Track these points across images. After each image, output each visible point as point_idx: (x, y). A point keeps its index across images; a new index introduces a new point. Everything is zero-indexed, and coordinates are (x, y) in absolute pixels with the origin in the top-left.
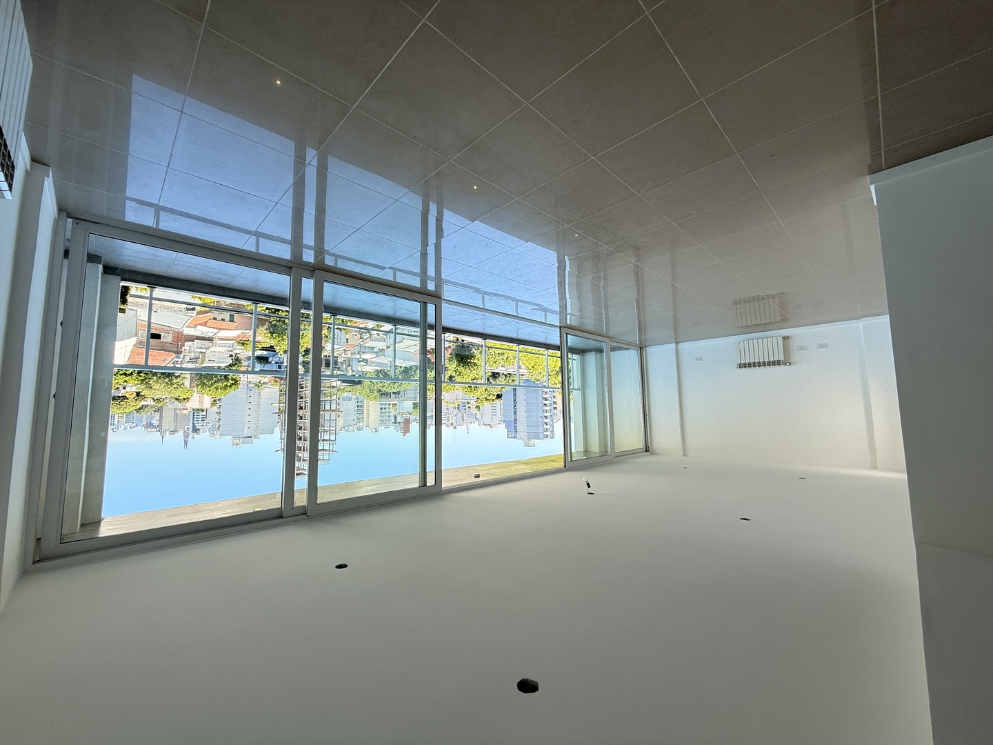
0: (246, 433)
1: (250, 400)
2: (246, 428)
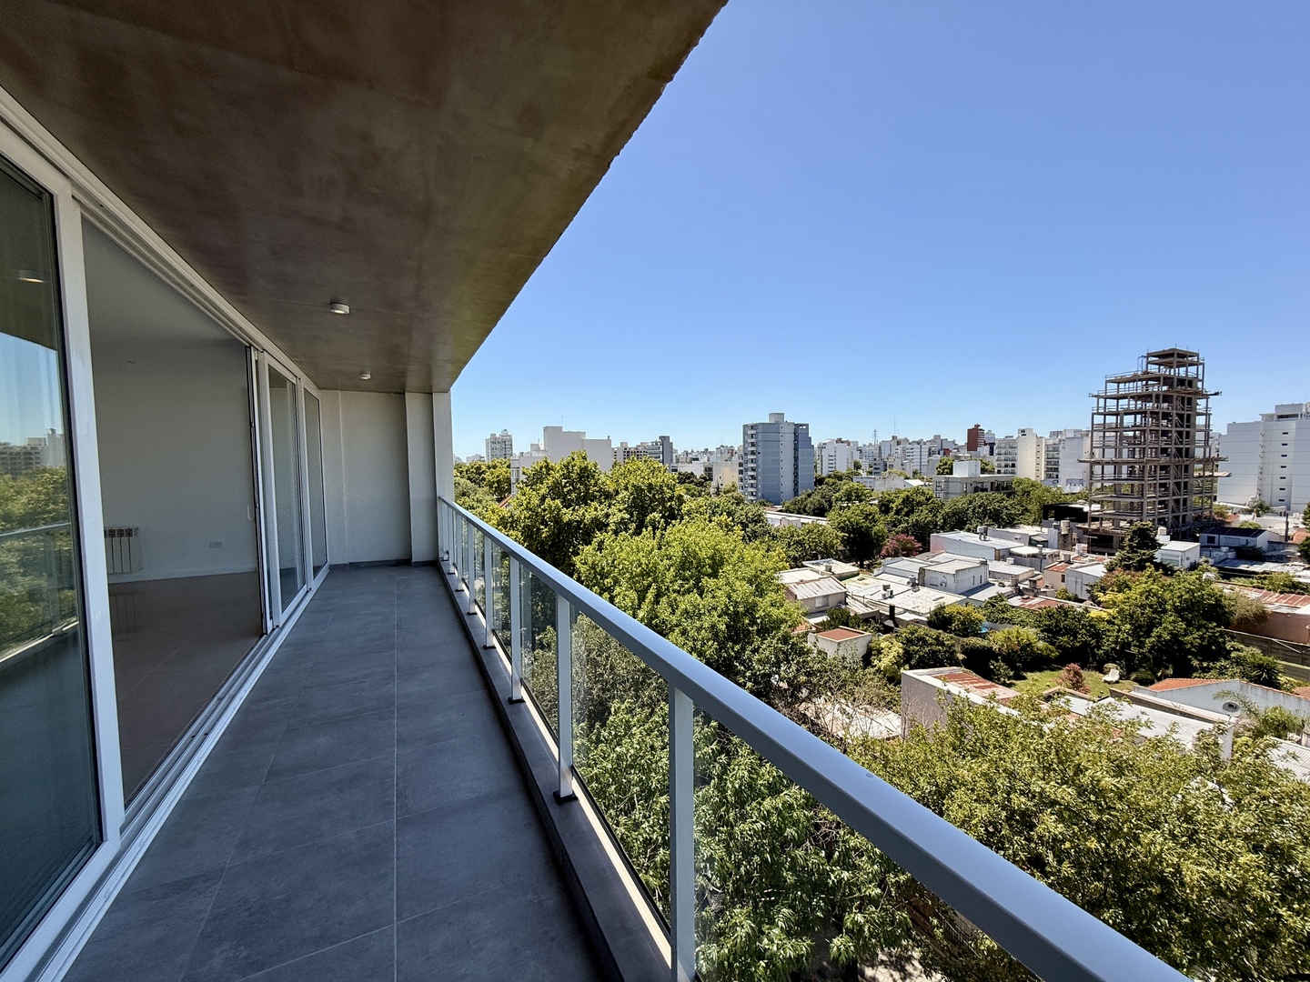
0: (1291, 425)
1: (1283, 483)
2: (1292, 432)
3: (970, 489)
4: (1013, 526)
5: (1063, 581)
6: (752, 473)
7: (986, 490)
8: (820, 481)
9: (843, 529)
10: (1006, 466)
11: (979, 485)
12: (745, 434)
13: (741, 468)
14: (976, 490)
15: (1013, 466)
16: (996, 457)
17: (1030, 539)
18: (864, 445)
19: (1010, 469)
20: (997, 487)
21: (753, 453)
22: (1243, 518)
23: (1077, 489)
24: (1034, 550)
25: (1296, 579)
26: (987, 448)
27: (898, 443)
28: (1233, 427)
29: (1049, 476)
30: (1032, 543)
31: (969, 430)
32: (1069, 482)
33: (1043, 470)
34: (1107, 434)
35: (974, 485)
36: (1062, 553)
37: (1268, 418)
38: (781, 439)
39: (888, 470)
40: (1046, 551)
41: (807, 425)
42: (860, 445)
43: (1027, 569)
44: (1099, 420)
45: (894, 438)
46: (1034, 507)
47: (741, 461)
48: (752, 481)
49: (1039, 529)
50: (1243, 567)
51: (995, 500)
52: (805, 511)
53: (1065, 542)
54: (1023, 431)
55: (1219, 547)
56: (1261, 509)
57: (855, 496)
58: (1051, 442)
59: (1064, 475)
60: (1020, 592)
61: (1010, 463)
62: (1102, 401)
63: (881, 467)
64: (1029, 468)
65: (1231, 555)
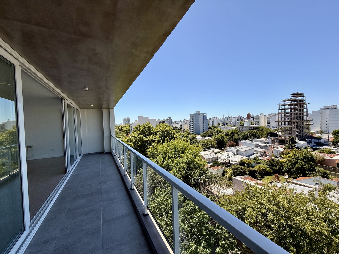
0: (328, 111)
1: (326, 126)
2: (328, 113)
3: (248, 129)
4: (259, 138)
5: (273, 152)
6: (192, 127)
7: (252, 129)
8: (210, 128)
9: (216, 140)
10: (257, 123)
11: (250, 128)
12: (190, 116)
13: (189, 125)
14: (250, 129)
15: (259, 123)
16: (254, 121)
17: (264, 142)
18: (221, 119)
19: (258, 124)
20: (255, 128)
21: (192, 121)
22: (317, 135)
23: (275, 129)
24: (265, 145)
25: (331, 150)
26: (252, 118)
27: (229, 118)
28: (313, 112)
29: (268, 125)
30: (264, 143)
31: (247, 114)
32: (273, 127)
33: (266, 124)
34: (282, 114)
35: (249, 128)
36: (272, 145)
37: (322, 109)
38: (200, 117)
39: (227, 125)
40: (268, 145)
41: (206, 114)
42: (220, 119)
43: (263, 149)
44: (280, 111)
45: (228, 116)
46: (264, 133)
47: (189, 123)
48: (192, 129)
49: (266, 139)
50: (318, 147)
51: (255, 132)
52: (206, 136)
53: (273, 142)
54: (261, 114)
55: (312, 142)
56: (322, 132)
57: (219, 132)
58: (268, 117)
59: (272, 125)
60: (262, 156)
61: (258, 122)
62: (280, 106)
63: (225, 124)
64: (263, 123)
65: (315, 144)
